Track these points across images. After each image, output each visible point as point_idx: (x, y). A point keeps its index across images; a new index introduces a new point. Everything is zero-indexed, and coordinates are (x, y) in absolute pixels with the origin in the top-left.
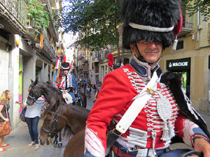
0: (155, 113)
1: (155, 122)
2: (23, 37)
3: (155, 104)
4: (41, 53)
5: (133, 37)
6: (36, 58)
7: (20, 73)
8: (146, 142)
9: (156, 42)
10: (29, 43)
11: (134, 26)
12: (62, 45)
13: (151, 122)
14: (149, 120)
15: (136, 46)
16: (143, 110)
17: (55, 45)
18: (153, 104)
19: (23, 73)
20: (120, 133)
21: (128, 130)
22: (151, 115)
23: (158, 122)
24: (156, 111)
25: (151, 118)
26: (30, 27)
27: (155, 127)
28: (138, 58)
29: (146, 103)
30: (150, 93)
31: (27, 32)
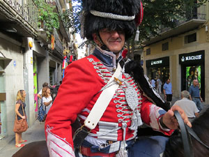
0: (124, 103)
1: (125, 112)
2: (35, 39)
3: (123, 94)
4: (53, 53)
5: (95, 25)
6: (49, 59)
7: (34, 74)
8: (117, 135)
9: (118, 30)
10: (42, 45)
11: (95, 13)
12: (74, 45)
13: (121, 113)
14: (119, 110)
15: (99, 36)
16: (112, 100)
17: (67, 45)
18: (121, 94)
19: (37, 74)
20: (89, 129)
21: (98, 125)
22: (120, 106)
23: (127, 112)
24: (125, 101)
25: (120, 108)
26: (42, 30)
27: (125, 117)
28: (101, 48)
29: (114, 93)
30: (117, 83)
31: (39, 34)
